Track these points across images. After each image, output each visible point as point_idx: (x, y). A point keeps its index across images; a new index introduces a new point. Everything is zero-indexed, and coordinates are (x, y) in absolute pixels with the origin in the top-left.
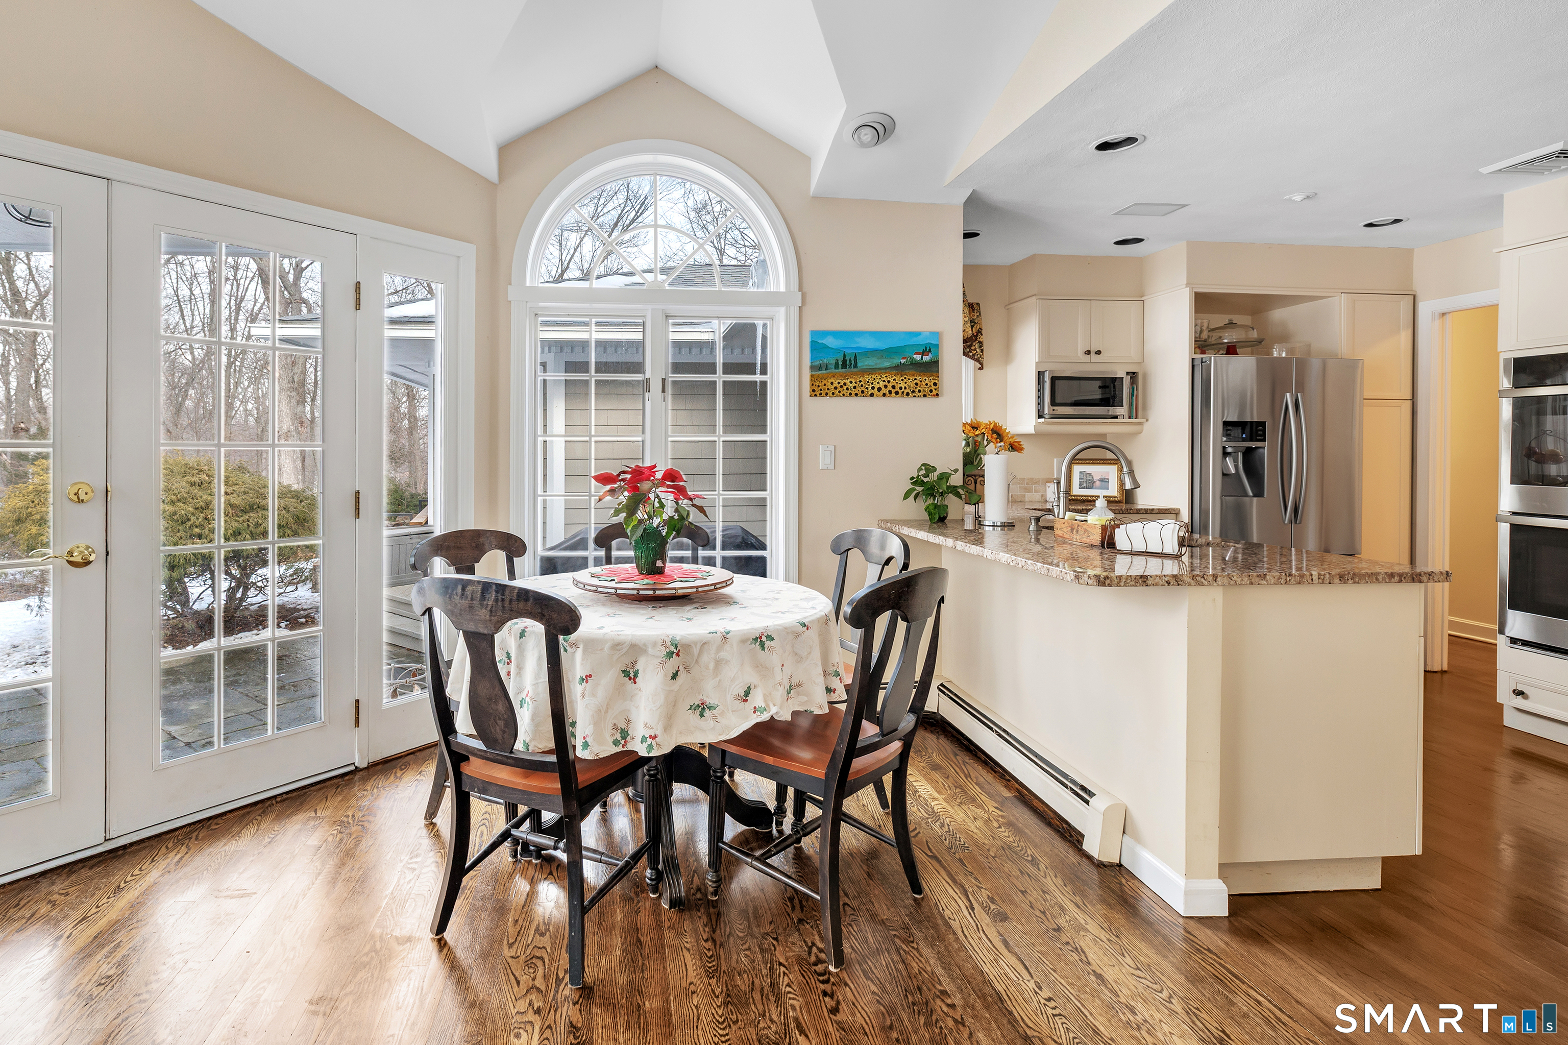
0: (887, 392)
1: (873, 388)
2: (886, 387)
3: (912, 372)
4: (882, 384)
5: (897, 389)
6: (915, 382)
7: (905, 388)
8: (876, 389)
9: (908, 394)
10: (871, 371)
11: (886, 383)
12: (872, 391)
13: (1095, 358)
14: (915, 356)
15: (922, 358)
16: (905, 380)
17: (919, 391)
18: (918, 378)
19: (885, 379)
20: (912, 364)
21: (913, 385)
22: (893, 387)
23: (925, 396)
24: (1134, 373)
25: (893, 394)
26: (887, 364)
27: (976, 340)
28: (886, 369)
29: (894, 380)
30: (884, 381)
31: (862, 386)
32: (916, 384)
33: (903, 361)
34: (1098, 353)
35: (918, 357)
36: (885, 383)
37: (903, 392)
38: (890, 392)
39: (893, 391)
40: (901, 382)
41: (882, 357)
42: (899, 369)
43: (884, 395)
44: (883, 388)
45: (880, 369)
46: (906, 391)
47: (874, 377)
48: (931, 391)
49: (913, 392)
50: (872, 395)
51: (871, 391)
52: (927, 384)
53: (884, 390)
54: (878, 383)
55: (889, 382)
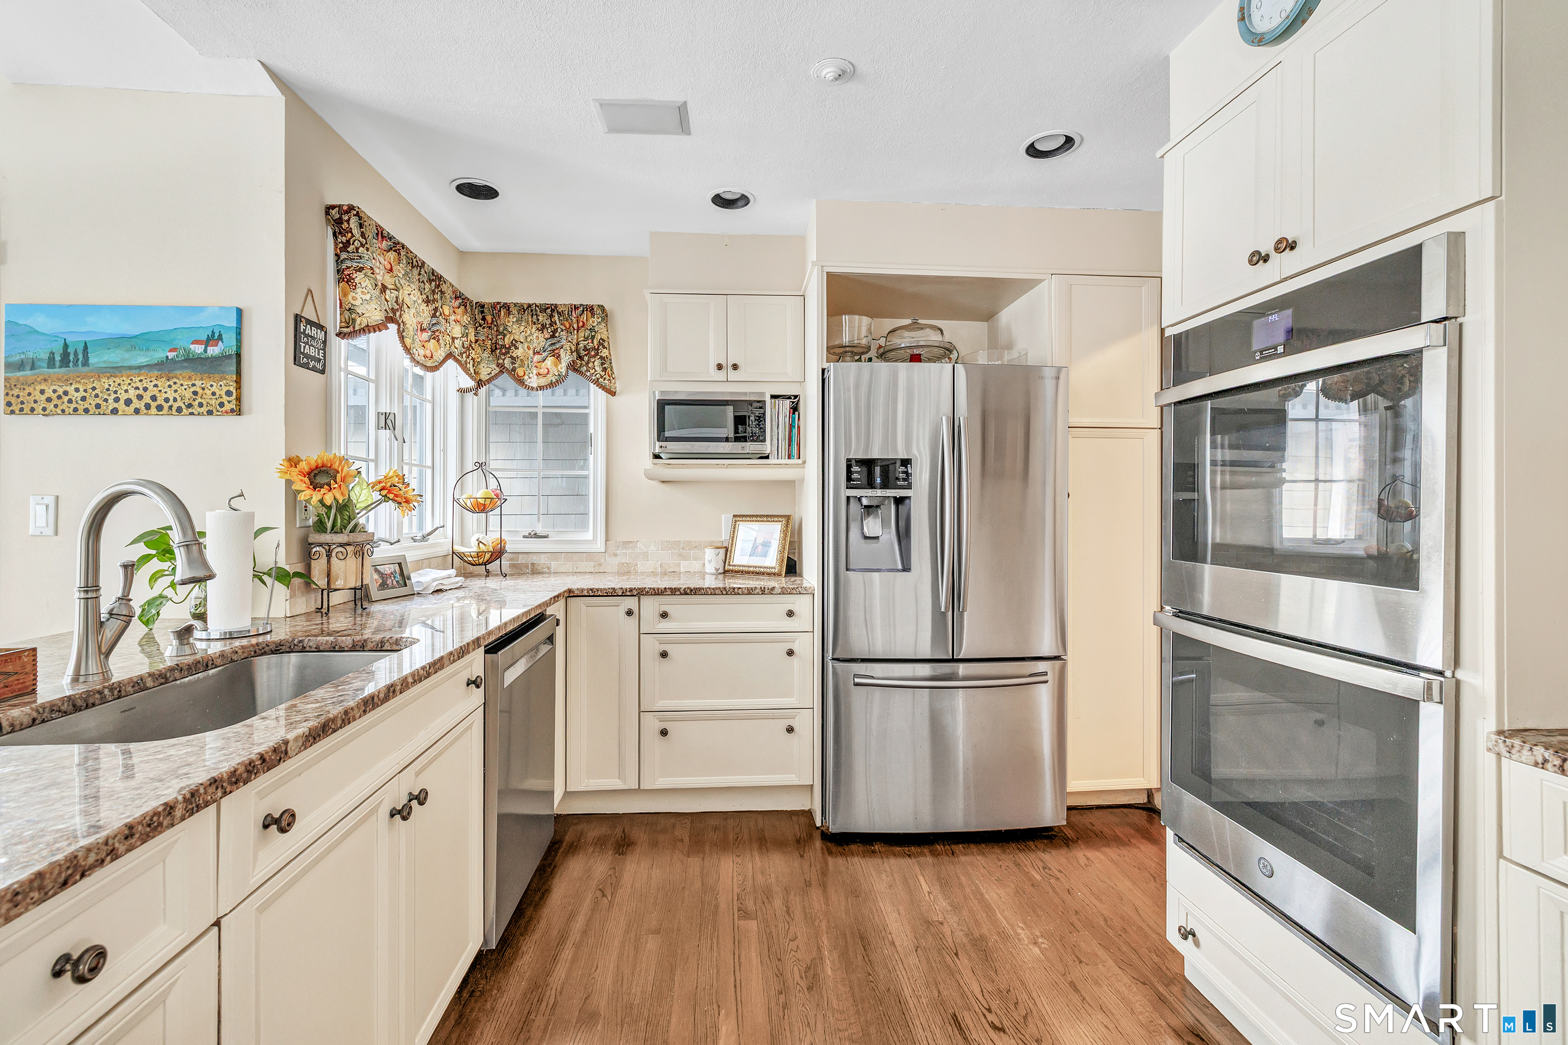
0: (141, 405)
1: (117, 400)
2: (140, 397)
3: (187, 373)
4: (132, 394)
5: (160, 401)
6: (193, 389)
7: (175, 400)
8: (122, 402)
9: (179, 410)
10: (114, 371)
11: (141, 392)
12: (116, 405)
13: (733, 375)
14: (192, 347)
15: (205, 351)
16: (174, 387)
17: (201, 405)
18: (198, 383)
19: (139, 384)
20: (187, 360)
21: (188, 394)
22: (154, 398)
23: (210, 413)
24: (796, 397)
25: (153, 410)
26: (142, 360)
27: (597, 354)
28: (140, 368)
29: (156, 386)
30: (137, 388)
31: (97, 396)
32: (195, 393)
33: (171, 355)
34: (735, 367)
35: (198, 349)
36: (138, 392)
37: (170, 407)
38: (148, 406)
39: (154, 405)
40: (165, 389)
41: (133, 347)
42: (165, 367)
43: (137, 411)
44: (135, 400)
45: (130, 368)
46: (176, 405)
47: (118, 381)
48: (222, 405)
49: (190, 406)
50: (115, 411)
51: (112, 405)
52: (214, 394)
53: (136, 404)
54: (126, 391)
55: (145, 389)
